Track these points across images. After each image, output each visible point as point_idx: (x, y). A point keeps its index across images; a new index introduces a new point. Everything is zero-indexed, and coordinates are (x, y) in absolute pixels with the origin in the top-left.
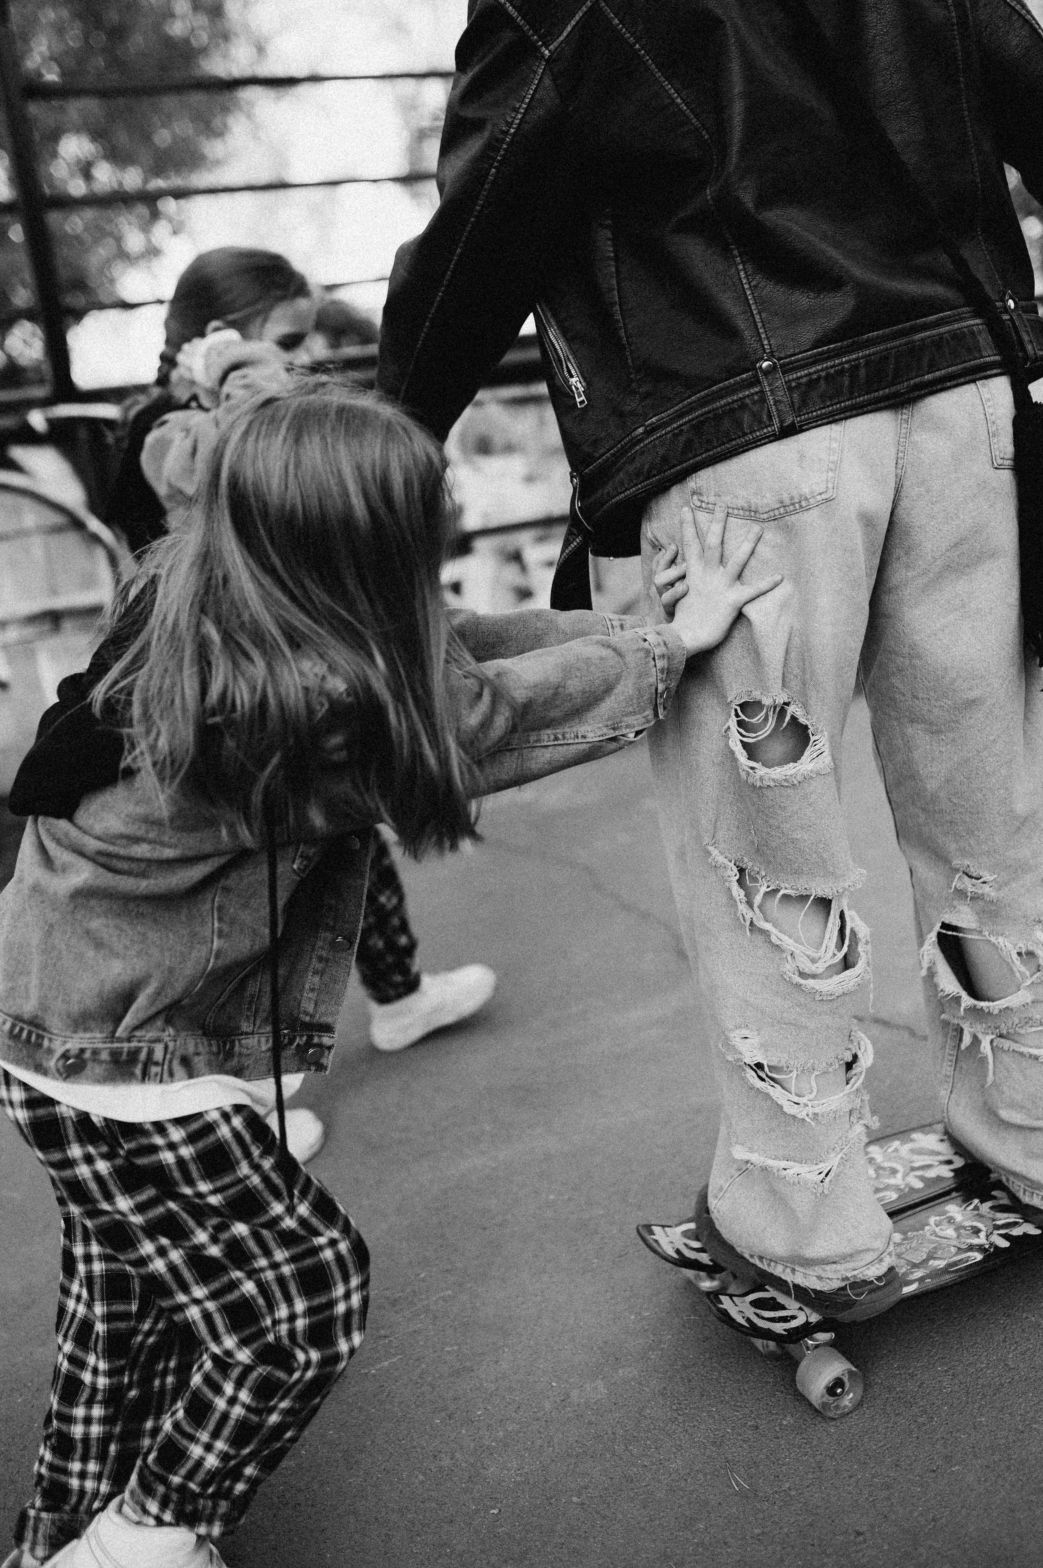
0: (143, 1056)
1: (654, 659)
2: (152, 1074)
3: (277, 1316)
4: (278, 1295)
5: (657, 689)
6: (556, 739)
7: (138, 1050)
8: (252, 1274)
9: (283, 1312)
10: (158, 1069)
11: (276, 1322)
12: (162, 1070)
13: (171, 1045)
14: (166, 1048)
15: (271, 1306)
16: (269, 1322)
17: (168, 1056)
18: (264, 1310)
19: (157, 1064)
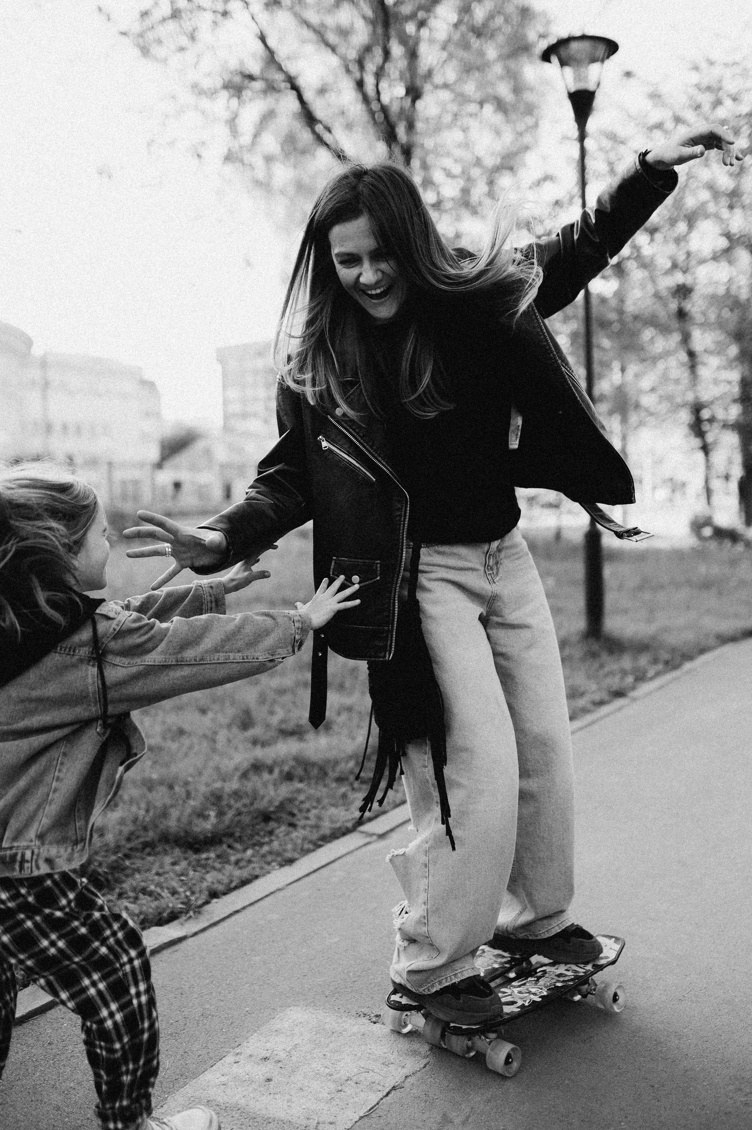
0: (19, 858)
1: (294, 622)
2: (26, 868)
3: (122, 962)
4: (119, 950)
5: (295, 638)
6: (243, 659)
7: (16, 854)
8: (104, 942)
9: (125, 959)
10: (29, 865)
11: (122, 965)
12: (31, 865)
13: (36, 851)
14: (33, 853)
15: (118, 957)
16: (118, 965)
17: (35, 857)
18: (114, 960)
19: (27, 861)
